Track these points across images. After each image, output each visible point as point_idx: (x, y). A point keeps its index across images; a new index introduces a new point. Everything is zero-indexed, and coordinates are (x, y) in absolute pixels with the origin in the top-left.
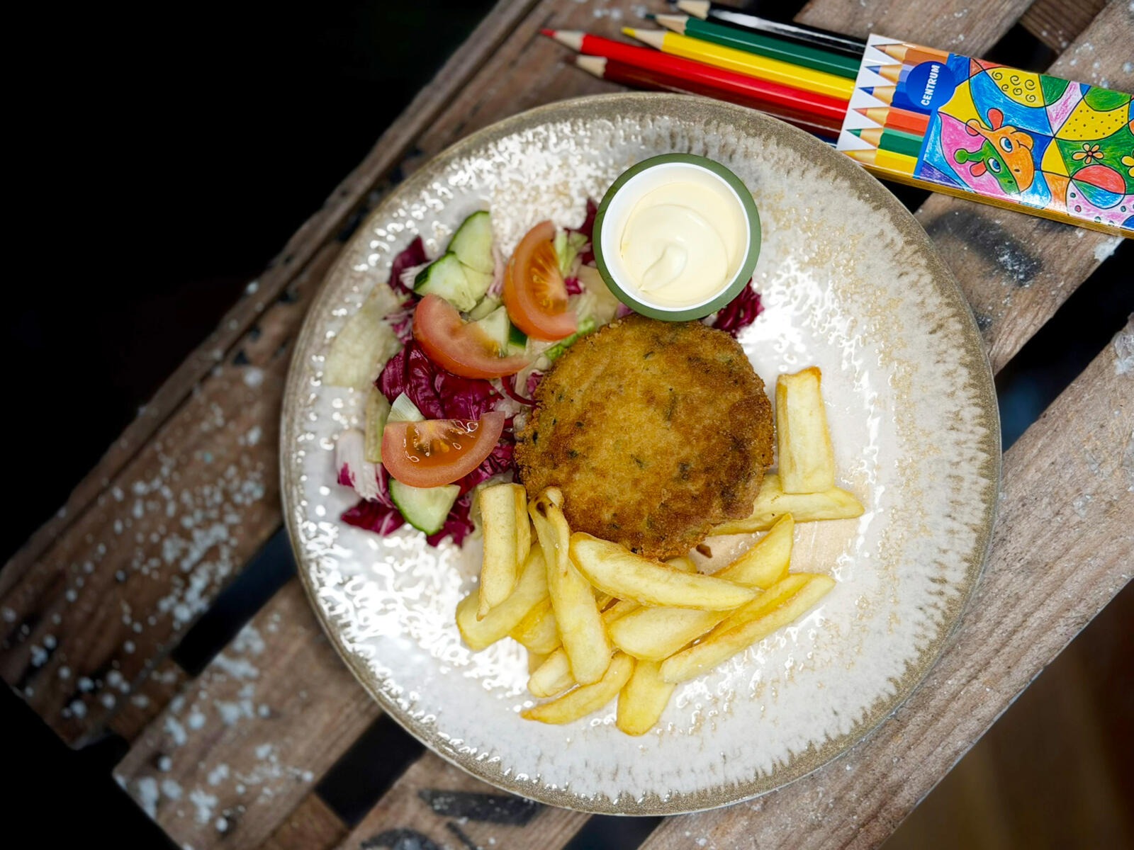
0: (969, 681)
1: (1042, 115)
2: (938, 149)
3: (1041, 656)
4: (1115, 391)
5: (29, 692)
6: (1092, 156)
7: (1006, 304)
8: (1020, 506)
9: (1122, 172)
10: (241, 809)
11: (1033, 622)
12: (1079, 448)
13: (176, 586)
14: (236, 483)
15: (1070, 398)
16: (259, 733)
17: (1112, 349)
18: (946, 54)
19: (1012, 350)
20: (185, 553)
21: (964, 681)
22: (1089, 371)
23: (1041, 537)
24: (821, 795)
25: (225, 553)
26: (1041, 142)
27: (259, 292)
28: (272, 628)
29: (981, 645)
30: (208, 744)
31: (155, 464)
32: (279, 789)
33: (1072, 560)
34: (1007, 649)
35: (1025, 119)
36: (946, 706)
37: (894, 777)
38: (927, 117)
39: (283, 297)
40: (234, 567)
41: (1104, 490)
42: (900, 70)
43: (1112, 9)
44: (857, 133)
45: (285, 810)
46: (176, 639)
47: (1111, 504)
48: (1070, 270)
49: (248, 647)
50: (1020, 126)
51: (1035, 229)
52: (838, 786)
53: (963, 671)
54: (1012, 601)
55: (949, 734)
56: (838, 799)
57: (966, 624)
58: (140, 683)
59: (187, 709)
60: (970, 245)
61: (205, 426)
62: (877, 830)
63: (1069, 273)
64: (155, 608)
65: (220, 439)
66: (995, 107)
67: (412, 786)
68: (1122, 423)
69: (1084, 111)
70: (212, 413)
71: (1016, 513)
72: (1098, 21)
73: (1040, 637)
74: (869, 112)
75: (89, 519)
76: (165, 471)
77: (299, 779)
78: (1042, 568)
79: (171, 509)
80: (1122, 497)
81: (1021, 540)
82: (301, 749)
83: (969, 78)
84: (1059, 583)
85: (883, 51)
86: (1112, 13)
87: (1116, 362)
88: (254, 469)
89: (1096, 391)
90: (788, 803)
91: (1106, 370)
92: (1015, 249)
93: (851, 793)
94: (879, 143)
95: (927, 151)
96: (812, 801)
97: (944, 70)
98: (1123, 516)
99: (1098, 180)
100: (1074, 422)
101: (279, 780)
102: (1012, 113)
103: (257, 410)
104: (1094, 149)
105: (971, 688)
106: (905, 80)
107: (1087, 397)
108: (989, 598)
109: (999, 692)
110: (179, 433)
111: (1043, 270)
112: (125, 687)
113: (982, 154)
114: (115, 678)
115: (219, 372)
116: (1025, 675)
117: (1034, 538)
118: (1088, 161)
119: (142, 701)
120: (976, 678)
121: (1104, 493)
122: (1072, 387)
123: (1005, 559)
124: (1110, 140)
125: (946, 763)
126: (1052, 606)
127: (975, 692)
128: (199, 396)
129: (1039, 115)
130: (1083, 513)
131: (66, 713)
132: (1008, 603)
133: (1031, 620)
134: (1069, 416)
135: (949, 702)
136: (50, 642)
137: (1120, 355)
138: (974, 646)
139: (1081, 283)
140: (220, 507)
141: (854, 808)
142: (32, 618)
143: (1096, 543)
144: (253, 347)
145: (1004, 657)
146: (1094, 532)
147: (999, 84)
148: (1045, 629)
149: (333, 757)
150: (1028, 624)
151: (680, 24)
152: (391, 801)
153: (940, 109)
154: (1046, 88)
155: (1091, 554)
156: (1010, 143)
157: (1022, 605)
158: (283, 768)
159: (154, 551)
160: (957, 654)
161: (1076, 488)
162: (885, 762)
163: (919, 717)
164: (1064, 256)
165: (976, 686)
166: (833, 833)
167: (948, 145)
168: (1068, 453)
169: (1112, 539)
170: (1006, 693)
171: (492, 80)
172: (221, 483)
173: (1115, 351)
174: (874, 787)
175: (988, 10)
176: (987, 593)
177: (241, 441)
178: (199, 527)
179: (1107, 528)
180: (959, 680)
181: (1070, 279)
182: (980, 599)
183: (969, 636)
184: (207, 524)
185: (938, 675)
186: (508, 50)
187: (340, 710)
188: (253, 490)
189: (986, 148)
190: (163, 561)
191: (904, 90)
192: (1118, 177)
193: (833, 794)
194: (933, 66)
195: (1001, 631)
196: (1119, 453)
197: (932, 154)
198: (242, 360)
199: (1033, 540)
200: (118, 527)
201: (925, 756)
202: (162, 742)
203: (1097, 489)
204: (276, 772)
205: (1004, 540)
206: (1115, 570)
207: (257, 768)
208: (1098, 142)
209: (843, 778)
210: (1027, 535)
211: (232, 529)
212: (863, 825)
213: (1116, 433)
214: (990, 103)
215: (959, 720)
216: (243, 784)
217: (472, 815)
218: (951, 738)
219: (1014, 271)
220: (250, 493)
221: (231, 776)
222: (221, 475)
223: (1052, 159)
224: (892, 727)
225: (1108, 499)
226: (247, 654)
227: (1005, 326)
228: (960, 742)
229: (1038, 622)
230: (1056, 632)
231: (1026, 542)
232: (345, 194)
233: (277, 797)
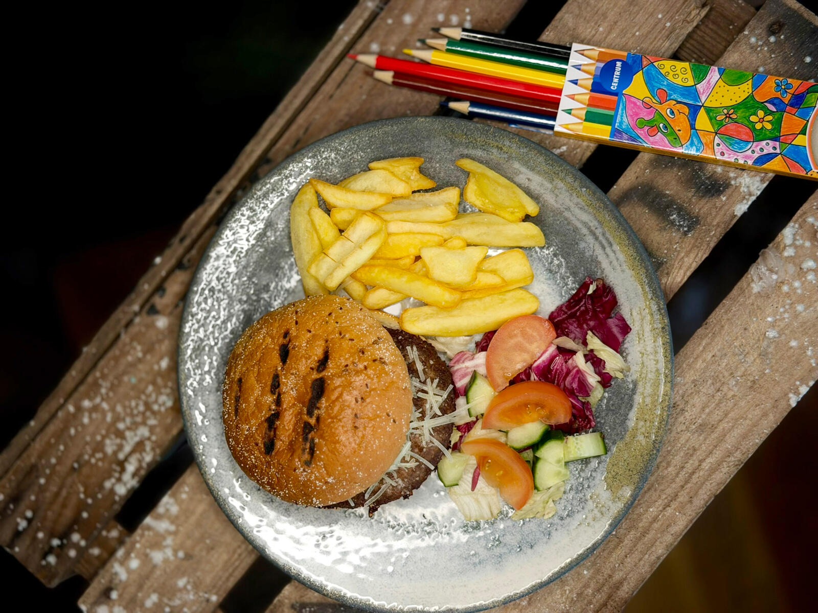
0: (664, 509)
1: (693, 91)
2: (625, 119)
3: (712, 489)
4: (753, 304)
5: (17, 549)
6: (729, 117)
7: (676, 248)
8: (693, 386)
9: (750, 126)
11: (706, 465)
12: (731, 345)
13: (115, 471)
14: (154, 396)
15: (722, 311)
16: (180, 571)
17: (749, 276)
18: (625, 54)
19: (682, 280)
20: (120, 447)
21: (661, 508)
22: (735, 291)
23: (708, 407)
24: (567, 592)
25: (148, 447)
26: (694, 110)
27: (162, 263)
28: (184, 496)
29: (671, 483)
30: (142, 580)
31: (96, 385)
32: (195, 608)
33: (730, 422)
34: (689, 485)
35: (682, 95)
36: (650, 526)
37: (617, 576)
38: (615, 98)
39: (179, 265)
40: (154, 456)
41: (749, 372)
42: (594, 67)
43: (738, 42)
44: (569, 112)
46: (117, 507)
47: (754, 382)
48: (718, 223)
49: (167, 510)
50: (679, 100)
51: (693, 196)
52: (579, 586)
53: (660, 502)
54: (691, 452)
55: (652, 546)
56: (579, 595)
57: (660, 470)
58: (93, 539)
59: (127, 555)
60: (650, 209)
61: (130, 358)
63: (718, 225)
64: (101, 487)
65: (140, 367)
66: (661, 87)
67: (286, 601)
68: (758, 327)
69: (722, 87)
70: (135, 349)
71: (690, 392)
72: (729, 51)
73: (711, 476)
74: (576, 97)
75: (52, 428)
76: (103, 391)
77: (208, 600)
78: (710, 428)
79: (109, 418)
80: (761, 377)
81: (694, 409)
82: (208, 580)
83: (642, 69)
84: (721, 438)
85: (583, 55)
86: (739, 45)
87: (753, 285)
88: (166, 386)
89: (740, 305)
90: (545, 599)
91: (746, 290)
92: (680, 210)
93: (588, 590)
94: (584, 118)
95: (617, 121)
96: (562, 596)
97: (624, 64)
98: (763, 390)
99: (735, 133)
100: (726, 327)
101: (194, 602)
102: (673, 91)
103: (165, 346)
104: (730, 112)
105: (665, 513)
106: (599, 74)
107: (734, 309)
108: (675, 451)
109: (685, 514)
110: (112, 363)
111: (700, 224)
112: (83, 543)
113: (654, 121)
114: (76, 537)
115: (137, 320)
116: (702, 502)
117: (704, 408)
118: (727, 121)
119: (96, 551)
120: (669, 506)
121: (749, 375)
122: (724, 303)
123: (684, 423)
124: (741, 105)
125: (652, 565)
126: (718, 454)
127: (668, 516)
128: (125, 338)
129: (691, 91)
130: (735, 389)
131: (44, 563)
132: (688, 453)
133: (704, 464)
134: (723, 323)
135: (651, 523)
136: (29, 514)
137: (755, 280)
138: (667, 484)
139: (725, 232)
140: (143, 414)
141: (591, 600)
142: (16, 498)
143: (745, 409)
144: (159, 301)
145: (687, 490)
146: (744, 402)
147: (663, 72)
148: (713, 470)
149: (231, 583)
150: (702, 467)
151: (442, 45)
152: (272, 612)
153: (624, 92)
154: (695, 72)
155: (743, 417)
156: (673, 112)
157: (698, 454)
158: (196, 593)
159: (99, 447)
160: (656, 490)
161: (730, 372)
162: (610, 566)
163: (632, 535)
164: (714, 214)
165: (669, 511)
167: (631, 116)
168: (724, 349)
169: (756, 406)
170: (690, 515)
171: (317, 109)
172: (143, 397)
173: (752, 277)
174: (604, 585)
175: (654, 47)
176: (673, 447)
177: (156, 367)
178: (129, 429)
179: (752, 399)
180: (658, 508)
181: (719, 229)
182: (669, 452)
183: (663, 477)
184: (134, 427)
185: (643, 505)
186: (328, 88)
187: (234, 552)
188: (166, 401)
189: (657, 117)
190: (105, 454)
191: (598, 80)
192: (748, 130)
193: (575, 591)
194: (617, 63)
195: (684, 473)
196: (758, 347)
197: (621, 123)
198: (153, 311)
199: (703, 409)
200: (72, 431)
201: (637, 561)
202: (111, 581)
203: (744, 373)
204: (191, 596)
205: (683, 410)
206: (759, 427)
207: (179, 595)
208: (733, 107)
209: (582, 580)
210: (699, 406)
211: (152, 429)
212: (597, 611)
213: (755, 333)
214: (658, 85)
215: (659, 535)
216: (169, 606)
218: (654, 549)
219: (680, 226)
220: (164, 404)
221: (160, 600)
222: (143, 392)
223: (703, 121)
224: (614, 543)
225: (752, 379)
226: (166, 516)
227: (676, 263)
228: (660, 551)
229: (709, 465)
230: (721, 472)
231: (698, 411)
232: (219, 192)
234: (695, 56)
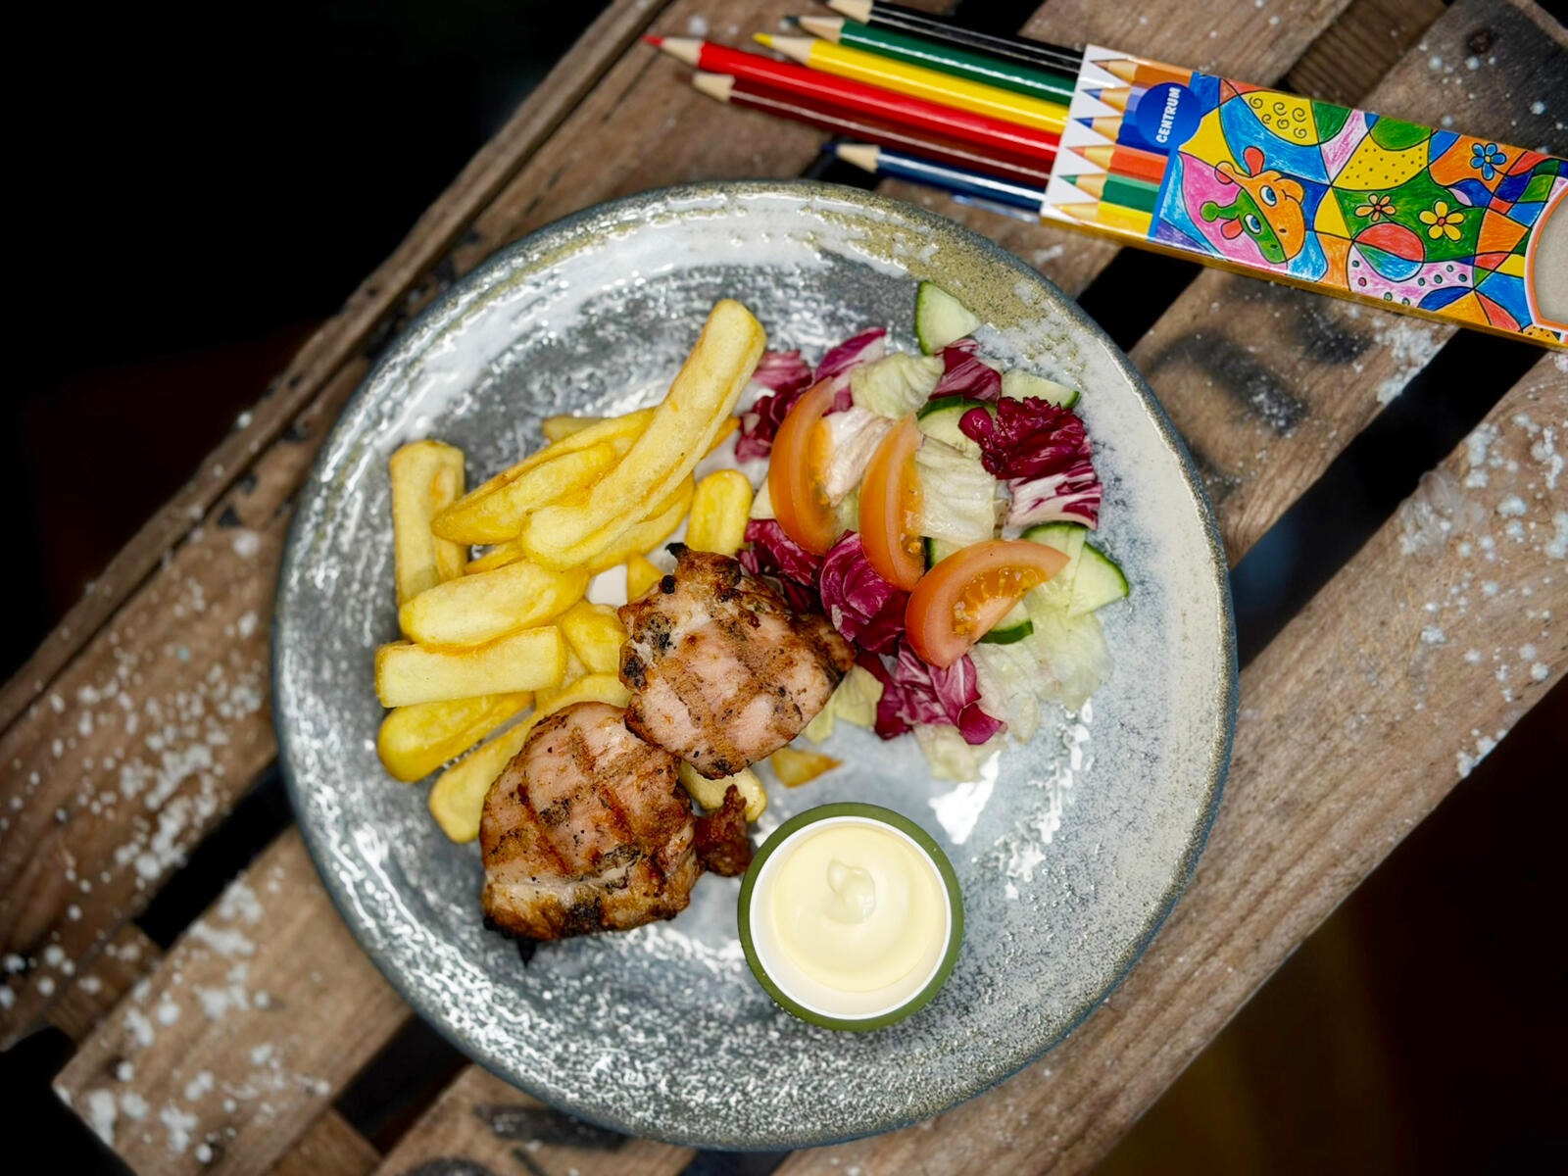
0: (1206, 959)
1: (1315, 156)
2: (1180, 202)
3: (1299, 926)
4: (1400, 577)
6: (1381, 212)
7: (1261, 459)
8: (1275, 727)
9: (1420, 232)
10: (231, 1132)
11: (1290, 881)
12: (1352, 652)
13: (139, 830)
14: (223, 689)
15: (1342, 586)
16: (257, 1032)
17: (1397, 520)
18: (1189, 73)
19: (1268, 521)
20: (152, 784)
21: (1199, 958)
22: (1367, 551)
23: (1302, 768)
24: (1011, 1109)
25: (207, 785)
26: (1314, 193)
27: (254, 426)
28: (273, 886)
29: (1222, 911)
30: (183, 1045)
31: (109, 660)
32: (283, 1105)
33: (1341, 800)
34: (1256, 917)
35: (1293, 161)
36: (1176, 991)
37: (1107, 1085)
38: (1163, 159)
39: (287, 432)
40: (219, 805)
41: (1384, 707)
42: (1127, 94)
43: (1407, 65)
44: (1072, 180)
45: (293, 1133)
46: (139, 901)
47: (1392, 726)
48: (1344, 415)
49: (239, 913)
50: (1286, 171)
51: (1300, 360)
52: (1035, 1097)
53: (1198, 946)
54: (1263, 853)
55: (1178, 1029)
56: (1034, 1115)
57: (1204, 882)
58: (88, 961)
59: (155, 996)
60: (1215, 380)
61: (179, 611)
62: (1085, 1155)
63: (1344, 420)
64: (109, 859)
65: (200, 628)
67: (465, 1101)
68: (1408, 620)
69: (1371, 151)
70: (189, 592)
71: (1269, 737)
72: (1388, 81)
73: (1299, 901)
74: (1088, 152)
75: (16, 739)
76: (123, 671)
77: (310, 1092)
78: (1302, 810)
79: (132, 725)
80: (1406, 718)
81: (1276, 772)
82: (314, 1052)
83: (1219, 105)
84: (1324, 830)
85: (1106, 69)
86: (1407, 70)
87: (1403, 539)
88: (248, 669)
89: (1376, 576)
90: (967, 1120)
91: (1389, 549)
92: (1273, 384)
93: (1050, 1106)
94: (1101, 194)
95: (1165, 205)
96: (1000, 1115)
97: (1186, 95)
98: (1408, 742)
99: (1389, 244)
100: (1346, 617)
101: (283, 1094)
102: (1276, 152)
103: (251, 590)
104: (1383, 201)
105: (1207, 968)
106: (1134, 108)
107: (1363, 582)
108: (1233, 849)
109: (1244, 972)
110: (143, 618)
111: (1310, 415)
112: (68, 968)
113: (1237, 209)
114: (54, 955)
115: (198, 536)
116: (1279, 950)
117: (1293, 770)
118: (1375, 218)
119: (92, 985)
120: (1215, 954)
121: (1384, 711)
122: (1345, 572)
123: (1255, 798)
124: (1404, 189)
125: (1175, 1066)
126: (1315, 860)
127: (1213, 974)
128: (171, 570)
129: (1312, 156)
130: (1356, 738)
132: (1257, 855)
133: (1287, 878)
134: (1340, 609)
135: (1179, 985)
137: (1407, 529)
138: (1213, 912)
139: (1359, 432)
140: (201, 722)
141: (1054, 1126)
143: (1373, 777)
144: (243, 502)
145: (1252, 926)
146: (1371, 763)
147: (1259, 113)
148: (1305, 889)
149: (359, 1060)
150: (1284, 883)
151: (833, 30)
152: (438, 1119)
153: (1181, 148)
154: (1320, 118)
155: (1366, 792)
156: (1273, 194)
157: (1276, 858)
158: (288, 1077)
159: (109, 781)
160: (1191, 923)
161: (1348, 704)
162: (1095, 1064)
163: (1141, 1006)
164: (1338, 396)
165: (1215, 964)
166: (1026, 1157)
167: (1192, 196)
168: (1339, 658)
169: (1394, 772)
170: (1254, 974)
171: (577, 139)
172: (202, 688)
173: (1401, 524)
174: (1080, 1098)
175: (1244, 63)
176: (1231, 842)
177: (230, 631)
178: (170, 748)
179: (1388, 757)
180: (1193, 957)
181: (1345, 428)
182: (1222, 851)
183: (1207, 899)
184: (181, 745)
185: (1166, 950)
186: (601, 99)
187: (367, 1000)
188: (245, 698)
189: (1242, 200)
190: (121, 797)
191: (1133, 122)
192: (1415, 239)
193: (1025, 1108)
194: (1172, 90)
195: (1248, 893)
196: (1404, 659)
197: (1171, 209)
198: (231, 520)
199: (1292, 773)
200: (58, 747)
201: (1147, 1056)
202: (121, 1044)
203: (1374, 707)
204: (278, 1082)
205: (1255, 772)
206: (1396, 813)
207: (253, 1078)
208: (1389, 191)
209: (1040, 1087)
210: (1284, 766)
211: (216, 753)
212: (1066, 1149)
213: (1401, 632)
214: (1243, 137)
215: (1192, 1009)
216: (234, 1098)
217: (546, 1138)
218: (1180, 1035)
219: (1272, 416)
220: (243, 703)
221: (217, 1086)
222: (203, 678)
223: (1329, 216)
224: (1105, 1019)
225: (1389, 719)
226: (237, 923)
227: (1259, 488)
228: (1192, 1039)
229: (1296, 880)
230: (1319, 894)
231: (1282, 775)
232: (373, 293)
233: (280, 1116)
234: (1321, 85)
